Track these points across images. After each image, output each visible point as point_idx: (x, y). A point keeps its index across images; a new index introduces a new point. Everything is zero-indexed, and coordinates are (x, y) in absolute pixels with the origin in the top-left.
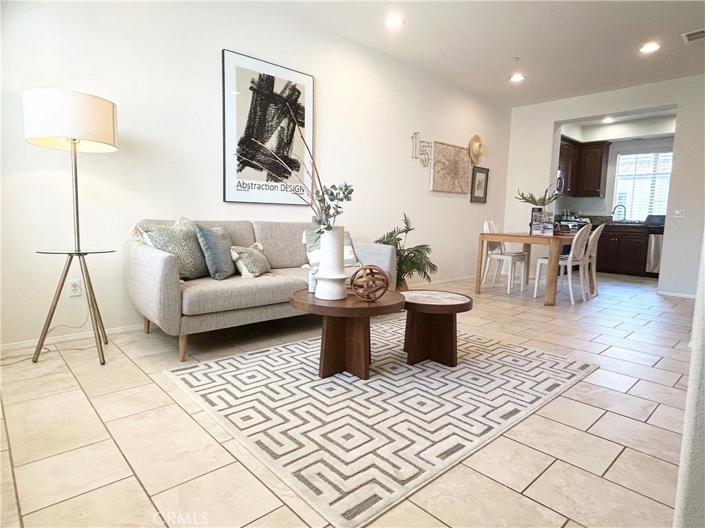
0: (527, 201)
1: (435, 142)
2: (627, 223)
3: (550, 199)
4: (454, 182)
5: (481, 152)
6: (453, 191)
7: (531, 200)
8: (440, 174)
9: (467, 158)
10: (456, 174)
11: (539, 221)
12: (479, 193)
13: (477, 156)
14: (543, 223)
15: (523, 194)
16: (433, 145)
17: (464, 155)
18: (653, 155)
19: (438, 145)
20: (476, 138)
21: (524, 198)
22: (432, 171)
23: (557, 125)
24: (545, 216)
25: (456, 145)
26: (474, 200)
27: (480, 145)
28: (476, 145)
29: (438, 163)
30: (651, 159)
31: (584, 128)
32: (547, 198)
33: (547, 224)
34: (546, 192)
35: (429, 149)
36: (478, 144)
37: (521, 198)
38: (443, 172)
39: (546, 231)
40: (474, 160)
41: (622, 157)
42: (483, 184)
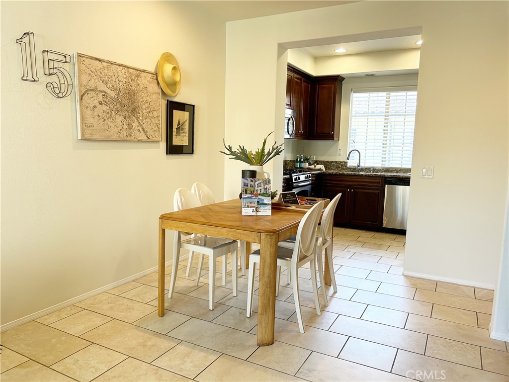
0: (238, 158)
1: (80, 56)
2: (362, 170)
3: (269, 154)
4: (130, 126)
5: (178, 79)
6: (129, 138)
7: (243, 156)
8: (96, 112)
9: (153, 87)
10: (134, 111)
11: (252, 193)
12: (180, 140)
13: (173, 85)
14: (257, 195)
15: (230, 148)
16: (76, 60)
17: (145, 81)
18: (384, 94)
19: (87, 61)
20: (168, 57)
21: (232, 153)
22: (78, 107)
23: (282, 48)
24: (259, 185)
25: (128, 64)
26: (173, 150)
27: (174, 68)
28: (168, 69)
29: (93, 94)
30: (382, 98)
31: (316, 59)
32: (266, 152)
33: (263, 198)
34: (264, 144)
35: (66, 66)
36: (171, 66)
37: (228, 152)
38: (104, 107)
39: (262, 209)
40: (167, 91)
41: (355, 95)
42: (187, 127)
